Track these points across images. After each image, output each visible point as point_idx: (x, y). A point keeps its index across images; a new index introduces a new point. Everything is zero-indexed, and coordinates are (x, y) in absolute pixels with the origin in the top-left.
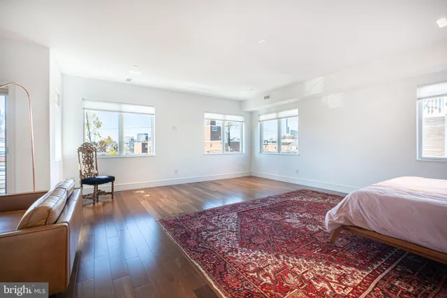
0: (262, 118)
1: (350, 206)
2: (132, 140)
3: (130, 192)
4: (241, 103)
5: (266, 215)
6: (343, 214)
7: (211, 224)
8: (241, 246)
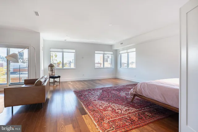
0: (121, 52)
1: (138, 87)
2: (70, 62)
3: (66, 82)
4: (111, 46)
5: (113, 92)
6: (135, 90)
7: (91, 93)
8: (98, 99)
